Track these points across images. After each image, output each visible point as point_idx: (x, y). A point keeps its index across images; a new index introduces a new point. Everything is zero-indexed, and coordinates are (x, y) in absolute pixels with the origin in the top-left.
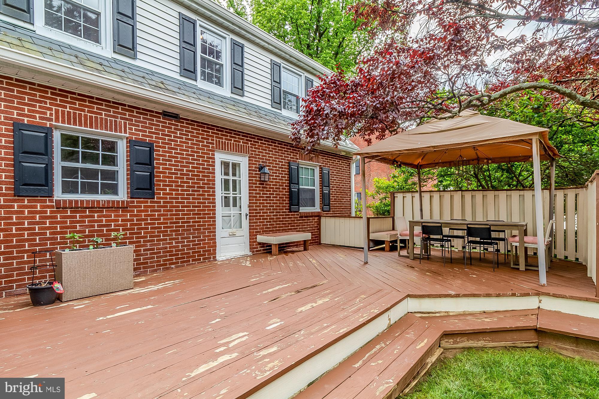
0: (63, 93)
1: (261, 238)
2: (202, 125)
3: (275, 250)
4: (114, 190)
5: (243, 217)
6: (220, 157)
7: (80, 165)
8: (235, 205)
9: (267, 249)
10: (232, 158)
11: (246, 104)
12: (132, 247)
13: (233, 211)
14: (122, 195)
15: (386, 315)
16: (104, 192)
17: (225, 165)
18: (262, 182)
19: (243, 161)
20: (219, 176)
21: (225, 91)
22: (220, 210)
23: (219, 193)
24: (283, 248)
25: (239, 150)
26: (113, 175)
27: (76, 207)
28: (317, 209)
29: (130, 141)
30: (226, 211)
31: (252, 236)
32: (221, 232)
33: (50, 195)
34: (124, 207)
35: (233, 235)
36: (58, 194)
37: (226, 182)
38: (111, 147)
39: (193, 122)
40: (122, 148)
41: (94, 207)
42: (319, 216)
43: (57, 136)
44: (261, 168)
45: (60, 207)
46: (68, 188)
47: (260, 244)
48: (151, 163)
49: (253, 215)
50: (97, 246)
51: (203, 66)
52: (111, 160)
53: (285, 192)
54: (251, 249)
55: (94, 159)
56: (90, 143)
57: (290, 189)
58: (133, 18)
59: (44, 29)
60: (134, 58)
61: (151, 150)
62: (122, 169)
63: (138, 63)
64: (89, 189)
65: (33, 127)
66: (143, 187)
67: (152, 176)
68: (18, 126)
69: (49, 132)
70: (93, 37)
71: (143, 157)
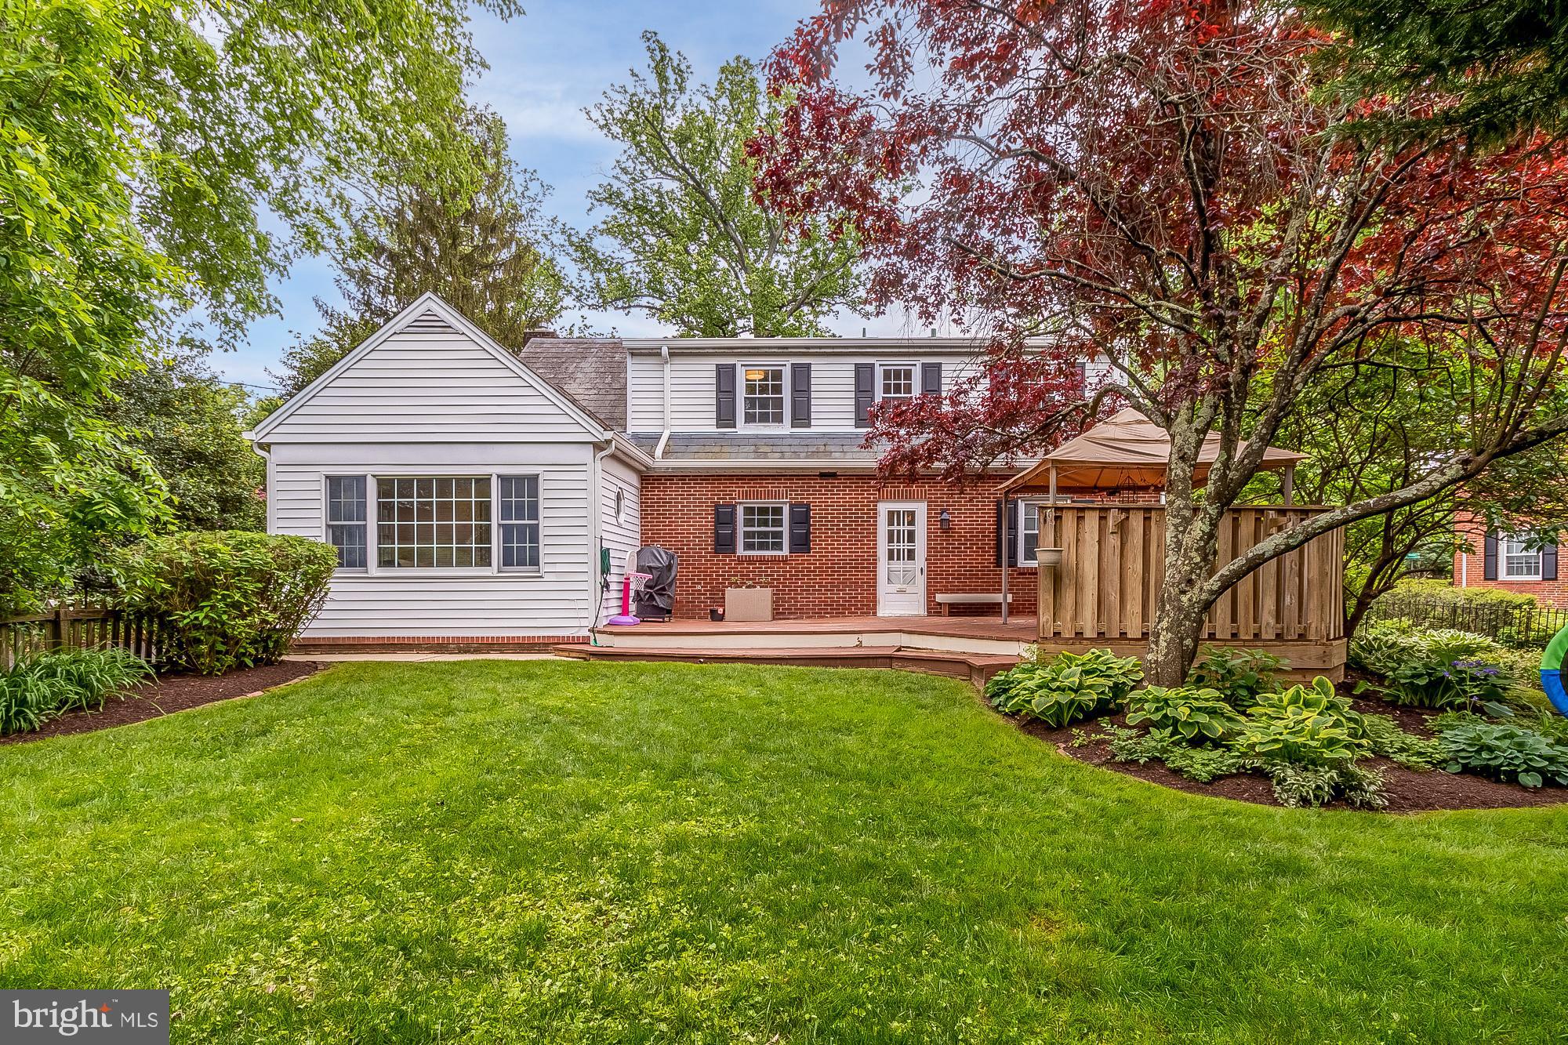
0: (743, 477)
2: (860, 477)
4: (778, 546)
5: (918, 572)
6: (883, 508)
7: (756, 529)
8: (911, 558)
10: (904, 506)
13: (902, 565)
14: (784, 551)
16: (772, 549)
17: (894, 514)
18: (946, 531)
19: (921, 509)
20: (883, 529)
22: (883, 565)
23: (884, 545)
25: (910, 497)
26: (778, 535)
27: (750, 560)
29: (792, 506)
30: (894, 564)
31: (930, 594)
32: (883, 587)
33: (734, 552)
34: (785, 561)
35: (901, 591)
36: (741, 551)
37: (891, 533)
38: (778, 511)
40: (786, 509)
41: (762, 560)
43: (740, 510)
44: (942, 513)
45: (741, 560)
46: (749, 546)
47: (941, 603)
48: (808, 522)
49: (932, 570)
50: (749, 586)
52: (778, 523)
53: (990, 541)
54: (928, 609)
55: (765, 523)
56: (763, 511)
57: (998, 536)
58: (809, 391)
59: (742, 428)
60: (809, 425)
61: (809, 510)
62: (785, 529)
63: (812, 430)
64: (763, 546)
65: (725, 506)
66: (801, 543)
67: (808, 533)
68: (717, 506)
69: (734, 507)
70: (778, 418)
71: (802, 517)
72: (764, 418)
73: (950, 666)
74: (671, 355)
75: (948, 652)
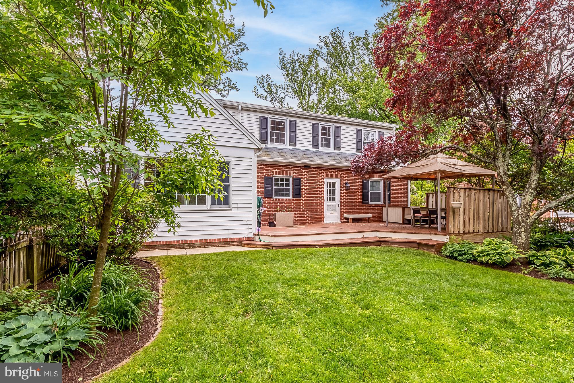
0: (275, 166)
1: (345, 216)
2: (318, 168)
3: (350, 221)
4: (288, 195)
5: (337, 206)
6: (326, 180)
7: (279, 187)
8: (334, 200)
9: (347, 220)
10: (332, 180)
11: (342, 154)
12: (292, 214)
13: (332, 203)
14: (291, 197)
15: (362, 233)
16: (285, 196)
17: (330, 184)
18: (347, 190)
19: (338, 181)
20: (326, 188)
21: (332, 150)
22: (326, 203)
23: (326, 196)
24: (355, 220)
25: (336, 177)
26: (288, 190)
27: (278, 201)
28: (381, 202)
29: (294, 179)
30: (329, 203)
31: (342, 214)
32: (326, 212)
33: (272, 197)
34: (292, 201)
35: (332, 213)
36: (274, 197)
37: (330, 190)
38: (287, 180)
39: (314, 168)
40: (291, 180)
41: (283, 201)
42: (382, 207)
43: (274, 178)
44: (346, 183)
45: (275, 201)
46: (276, 195)
47: (345, 218)
48: (300, 185)
49: (342, 205)
50: (284, 212)
51: (322, 141)
52: (287, 185)
53: (360, 195)
54: (341, 220)
55: (283, 185)
56: (282, 180)
57: (363, 193)
58: (295, 131)
59: (270, 145)
60: (296, 146)
61: (300, 180)
62: (291, 187)
63: (297, 147)
64: (282, 195)
65: (268, 177)
66: (297, 194)
67: (300, 190)
68: (265, 177)
69: (272, 178)
70: (283, 142)
71: (297, 183)
72: (277, 141)
73: (409, 244)
74: (242, 110)
75: (399, 239)
